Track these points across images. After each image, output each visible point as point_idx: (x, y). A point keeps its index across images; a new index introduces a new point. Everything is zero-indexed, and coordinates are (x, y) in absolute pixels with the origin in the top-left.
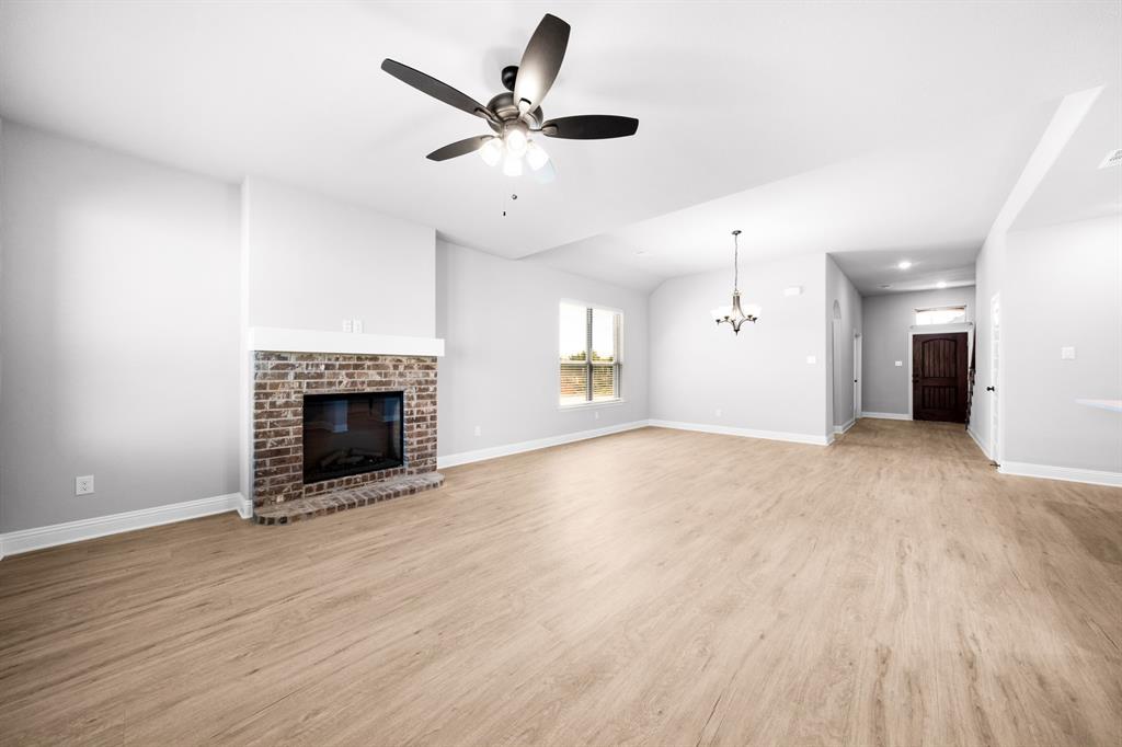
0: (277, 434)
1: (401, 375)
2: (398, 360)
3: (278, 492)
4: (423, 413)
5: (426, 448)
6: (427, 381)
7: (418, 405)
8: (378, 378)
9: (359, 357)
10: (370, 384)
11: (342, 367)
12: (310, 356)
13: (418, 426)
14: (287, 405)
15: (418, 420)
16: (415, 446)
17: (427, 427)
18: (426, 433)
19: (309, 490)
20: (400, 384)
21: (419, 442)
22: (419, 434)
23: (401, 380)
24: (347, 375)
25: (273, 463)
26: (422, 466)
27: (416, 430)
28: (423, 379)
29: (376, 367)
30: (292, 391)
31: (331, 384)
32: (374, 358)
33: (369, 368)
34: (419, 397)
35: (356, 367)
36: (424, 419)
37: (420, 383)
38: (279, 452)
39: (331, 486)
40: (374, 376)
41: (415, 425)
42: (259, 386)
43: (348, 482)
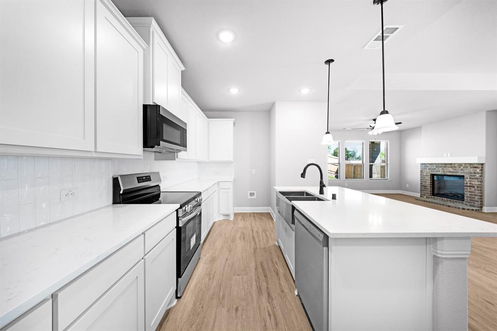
0: (425, 182)
1: (462, 170)
2: (460, 165)
3: (425, 195)
4: (472, 184)
5: (474, 198)
6: (475, 173)
7: (470, 181)
8: (453, 170)
9: (445, 164)
10: (450, 172)
11: (440, 167)
12: (432, 164)
13: (470, 189)
14: (426, 176)
15: (469, 186)
16: (469, 196)
17: (475, 190)
18: (474, 192)
19: (431, 197)
20: (462, 173)
21: (470, 195)
22: (470, 192)
23: (462, 171)
24: (442, 169)
25: (424, 188)
26: (472, 204)
27: (469, 190)
28: (472, 172)
29: (451, 167)
30: (428, 172)
31: (437, 171)
32: (451, 164)
33: (449, 167)
34: (470, 178)
35: (445, 167)
36: (474, 187)
37: (471, 173)
38: (425, 186)
39: (437, 198)
40: (451, 170)
41: (469, 188)
42: (421, 171)
43: (442, 199)
